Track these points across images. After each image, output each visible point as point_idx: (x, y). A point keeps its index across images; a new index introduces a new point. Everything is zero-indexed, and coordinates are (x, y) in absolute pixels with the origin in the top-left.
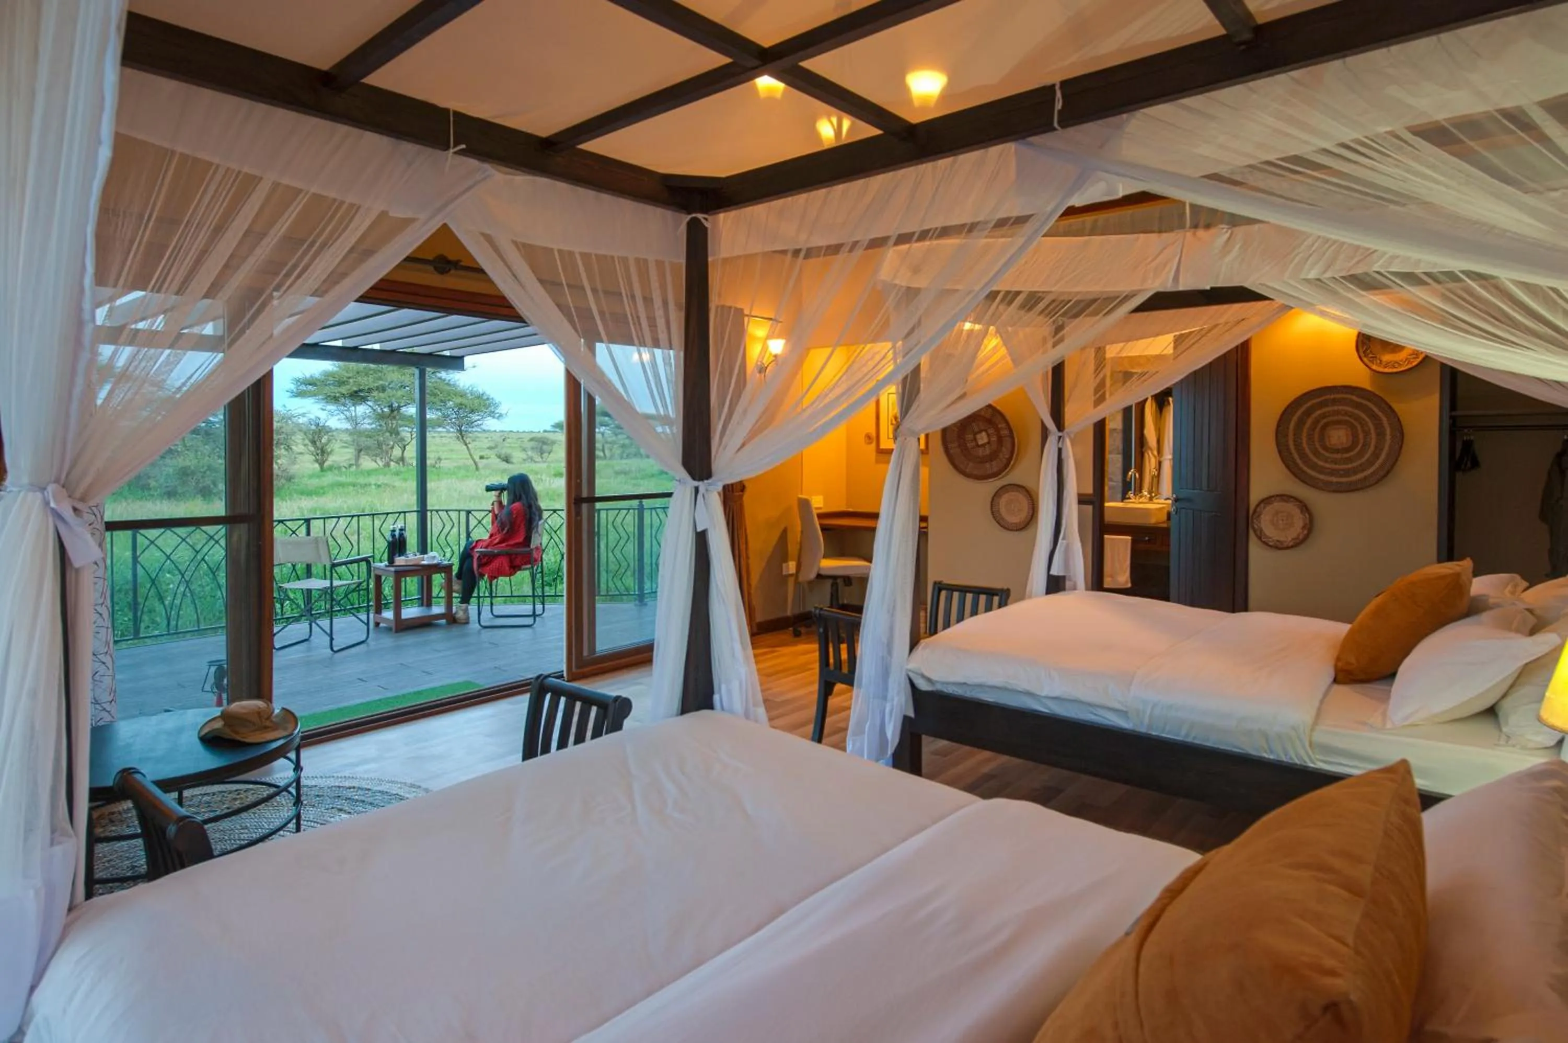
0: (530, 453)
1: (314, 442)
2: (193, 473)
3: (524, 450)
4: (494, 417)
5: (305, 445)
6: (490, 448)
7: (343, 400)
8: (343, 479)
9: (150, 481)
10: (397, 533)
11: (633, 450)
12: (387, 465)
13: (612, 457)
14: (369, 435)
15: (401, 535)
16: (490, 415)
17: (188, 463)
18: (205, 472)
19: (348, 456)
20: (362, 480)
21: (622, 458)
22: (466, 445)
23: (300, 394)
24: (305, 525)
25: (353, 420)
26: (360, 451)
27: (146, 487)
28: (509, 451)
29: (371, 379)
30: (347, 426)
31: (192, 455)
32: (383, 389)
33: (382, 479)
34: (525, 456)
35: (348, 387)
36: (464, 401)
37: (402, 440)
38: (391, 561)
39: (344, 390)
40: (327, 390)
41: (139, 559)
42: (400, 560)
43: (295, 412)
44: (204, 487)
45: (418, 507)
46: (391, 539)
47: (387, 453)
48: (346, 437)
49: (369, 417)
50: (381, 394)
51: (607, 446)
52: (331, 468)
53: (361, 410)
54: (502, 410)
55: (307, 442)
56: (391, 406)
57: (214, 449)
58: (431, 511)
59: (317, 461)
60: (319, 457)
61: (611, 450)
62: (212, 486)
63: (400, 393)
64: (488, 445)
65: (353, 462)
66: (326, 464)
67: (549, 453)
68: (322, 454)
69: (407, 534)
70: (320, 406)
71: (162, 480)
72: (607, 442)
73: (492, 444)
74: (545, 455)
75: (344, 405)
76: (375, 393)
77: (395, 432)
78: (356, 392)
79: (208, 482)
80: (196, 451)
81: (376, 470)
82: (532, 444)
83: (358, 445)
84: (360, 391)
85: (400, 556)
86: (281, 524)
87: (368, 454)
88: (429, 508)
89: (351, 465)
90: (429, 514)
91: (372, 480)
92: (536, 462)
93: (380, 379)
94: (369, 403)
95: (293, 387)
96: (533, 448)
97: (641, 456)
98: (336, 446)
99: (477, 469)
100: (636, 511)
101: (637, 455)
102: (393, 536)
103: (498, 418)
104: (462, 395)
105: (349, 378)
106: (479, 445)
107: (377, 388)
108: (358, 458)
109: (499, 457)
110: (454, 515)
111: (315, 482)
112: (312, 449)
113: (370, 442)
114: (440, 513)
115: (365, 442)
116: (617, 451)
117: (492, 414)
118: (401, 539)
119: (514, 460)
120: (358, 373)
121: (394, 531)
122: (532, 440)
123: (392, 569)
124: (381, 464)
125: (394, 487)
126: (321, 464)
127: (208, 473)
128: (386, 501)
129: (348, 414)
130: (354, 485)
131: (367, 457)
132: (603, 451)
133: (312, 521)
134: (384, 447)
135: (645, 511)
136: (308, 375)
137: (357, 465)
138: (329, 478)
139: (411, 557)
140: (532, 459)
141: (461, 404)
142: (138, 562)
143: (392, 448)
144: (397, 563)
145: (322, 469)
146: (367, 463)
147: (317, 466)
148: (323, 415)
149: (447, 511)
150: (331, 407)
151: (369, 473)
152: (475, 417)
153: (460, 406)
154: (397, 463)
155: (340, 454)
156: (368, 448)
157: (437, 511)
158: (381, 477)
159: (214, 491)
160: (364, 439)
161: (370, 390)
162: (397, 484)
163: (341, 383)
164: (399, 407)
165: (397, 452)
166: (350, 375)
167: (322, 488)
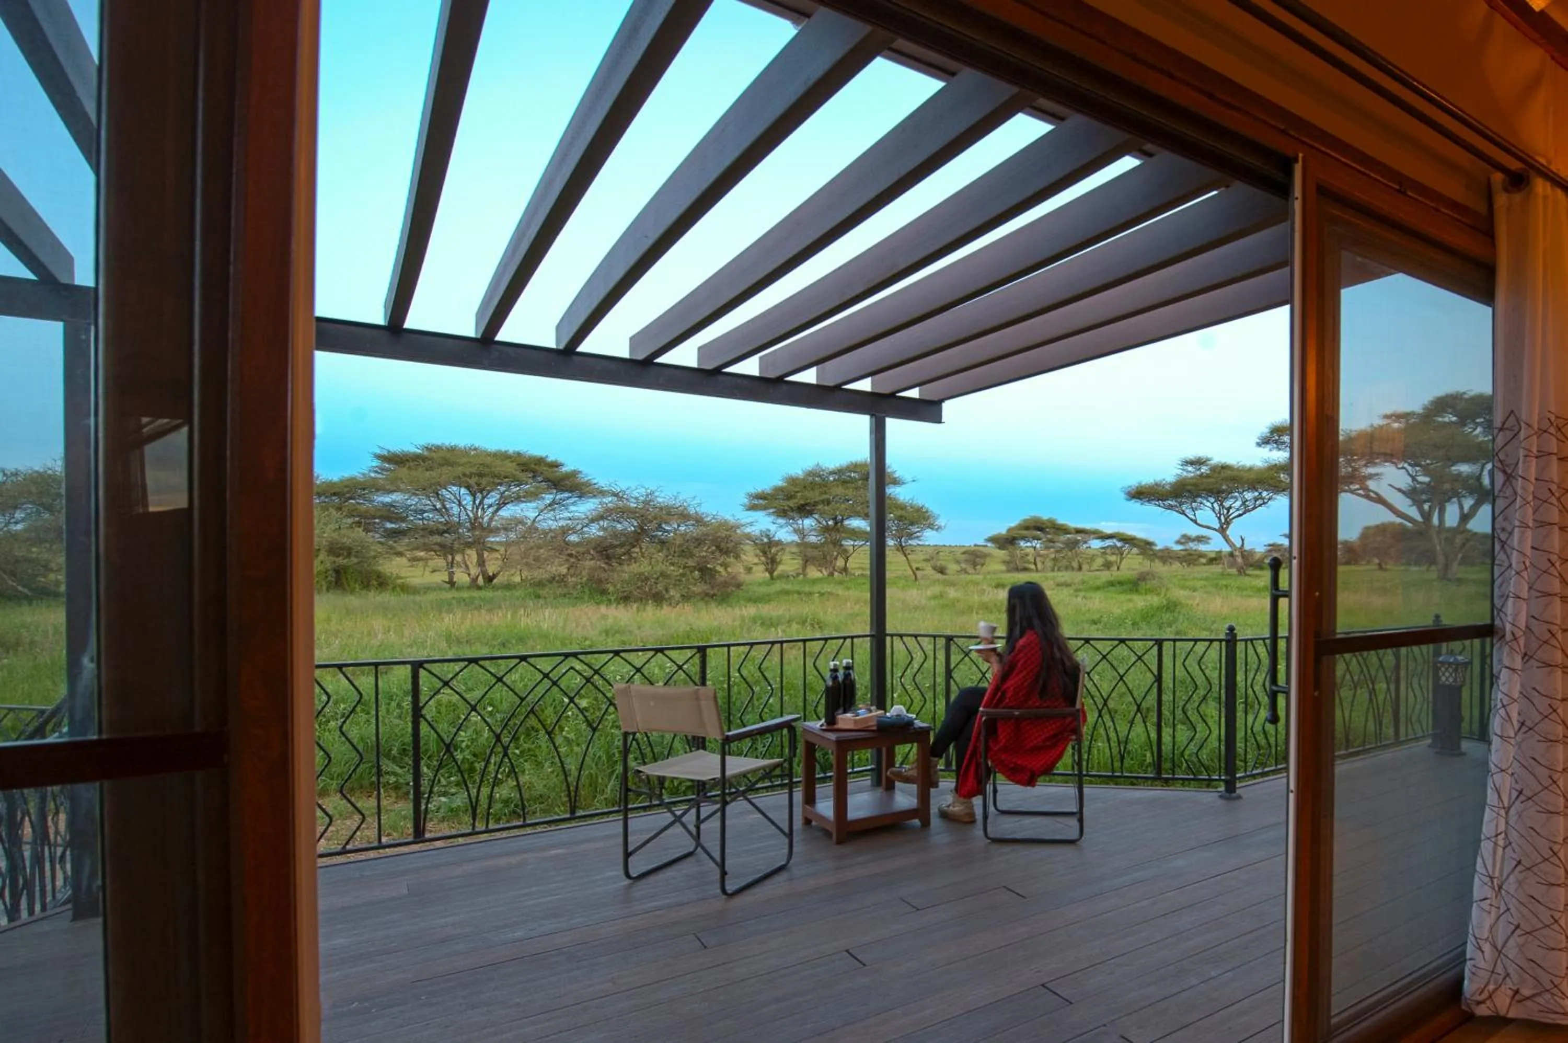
0: (963, 566)
1: (765, 553)
2: (647, 579)
3: (958, 562)
4: (932, 529)
5: (757, 556)
6: (927, 560)
7: (791, 514)
8: (789, 587)
9: (608, 585)
10: (841, 675)
11: (1064, 563)
12: (831, 574)
13: (1043, 570)
14: (814, 546)
15: (847, 676)
16: (929, 527)
17: (642, 569)
18: (657, 579)
19: (797, 566)
20: (807, 589)
21: (1053, 570)
22: (905, 556)
23: (752, 508)
24: (698, 655)
25: (800, 532)
26: (806, 562)
27: (604, 592)
28: (943, 563)
29: (817, 492)
30: (796, 538)
31: (646, 562)
32: (828, 502)
33: (826, 588)
34: (959, 569)
35: (796, 501)
36: (903, 513)
37: (845, 551)
38: (831, 720)
39: (792, 503)
40: (776, 503)
41: (424, 712)
42: (846, 719)
43: (743, 522)
44: (657, 593)
45: (871, 629)
46: (830, 683)
47: (831, 562)
48: (795, 550)
49: (815, 530)
50: (826, 508)
51: (1038, 559)
52: (780, 577)
53: (808, 523)
54: (941, 522)
55: (758, 551)
56: (835, 519)
57: (667, 556)
58: (892, 636)
59: (767, 570)
60: (770, 567)
61: (1043, 563)
62: (664, 592)
63: (843, 506)
64: (923, 558)
65: (800, 571)
66: (775, 573)
67: (982, 565)
68: (772, 563)
69: (855, 675)
70: (772, 518)
71: (619, 586)
72: (1040, 556)
73: (928, 557)
74: (978, 567)
75: (793, 519)
76: (820, 507)
77: (837, 543)
78: (803, 505)
79: (660, 587)
80: (651, 558)
81: (821, 579)
82: (964, 557)
83: (805, 556)
84: (807, 504)
85: (845, 712)
86: (659, 655)
87: (814, 565)
88: (889, 629)
89: (798, 575)
90: (888, 639)
91: (816, 588)
92: (969, 574)
93: (825, 493)
94: (816, 516)
95: (746, 501)
96: (966, 561)
97: (1073, 569)
98: (786, 557)
99: (916, 578)
100: (1224, 643)
101: (1068, 568)
102: (835, 678)
103: (937, 530)
104: (902, 507)
105: (797, 492)
106: (917, 558)
107: (823, 501)
108: (804, 567)
109: (934, 568)
110: (927, 643)
111: (763, 590)
112: (763, 559)
113: (816, 553)
114: (905, 638)
115: (810, 552)
116: (1049, 564)
117: (931, 526)
118: (848, 682)
119: (948, 571)
120: (805, 487)
121: (835, 670)
122: (964, 553)
123: (832, 736)
124: (825, 573)
125: (838, 595)
126: (771, 573)
127: (661, 579)
128: (830, 610)
129: (795, 526)
130: (799, 593)
131: (813, 568)
132: (1035, 564)
133: (708, 650)
134: (828, 558)
135: (1238, 643)
136: (760, 490)
137: (805, 575)
138: (778, 586)
139: (863, 713)
140: (965, 571)
141: (901, 516)
142: (422, 716)
143: (836, 559)
144: (840, 725)
145: (772, 578)
146: (814, 573)
147: (767, 575)
148: (773, 528)
149: (916, 636)
150: (781, 521)
151: (815, 581)
152: (914, 529)
153: (900, 518)
154: (840, 573)
155: (789, 564)
156: (814, 558)
157: (901, 636)
158: (825, 586)
159: (667, 596)
160: (809, 550)
161: (816, 504)
162: (840, 592)
163: (789, 497)
164: (843, 520)
165: (840, 563)
166: (797, 490)
167: (769, 595)
